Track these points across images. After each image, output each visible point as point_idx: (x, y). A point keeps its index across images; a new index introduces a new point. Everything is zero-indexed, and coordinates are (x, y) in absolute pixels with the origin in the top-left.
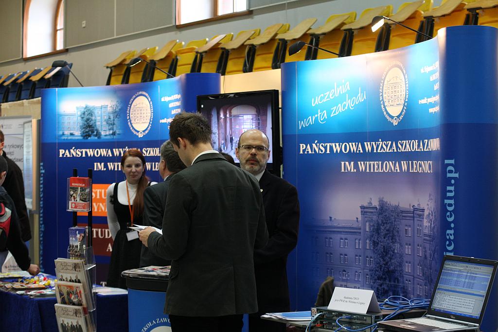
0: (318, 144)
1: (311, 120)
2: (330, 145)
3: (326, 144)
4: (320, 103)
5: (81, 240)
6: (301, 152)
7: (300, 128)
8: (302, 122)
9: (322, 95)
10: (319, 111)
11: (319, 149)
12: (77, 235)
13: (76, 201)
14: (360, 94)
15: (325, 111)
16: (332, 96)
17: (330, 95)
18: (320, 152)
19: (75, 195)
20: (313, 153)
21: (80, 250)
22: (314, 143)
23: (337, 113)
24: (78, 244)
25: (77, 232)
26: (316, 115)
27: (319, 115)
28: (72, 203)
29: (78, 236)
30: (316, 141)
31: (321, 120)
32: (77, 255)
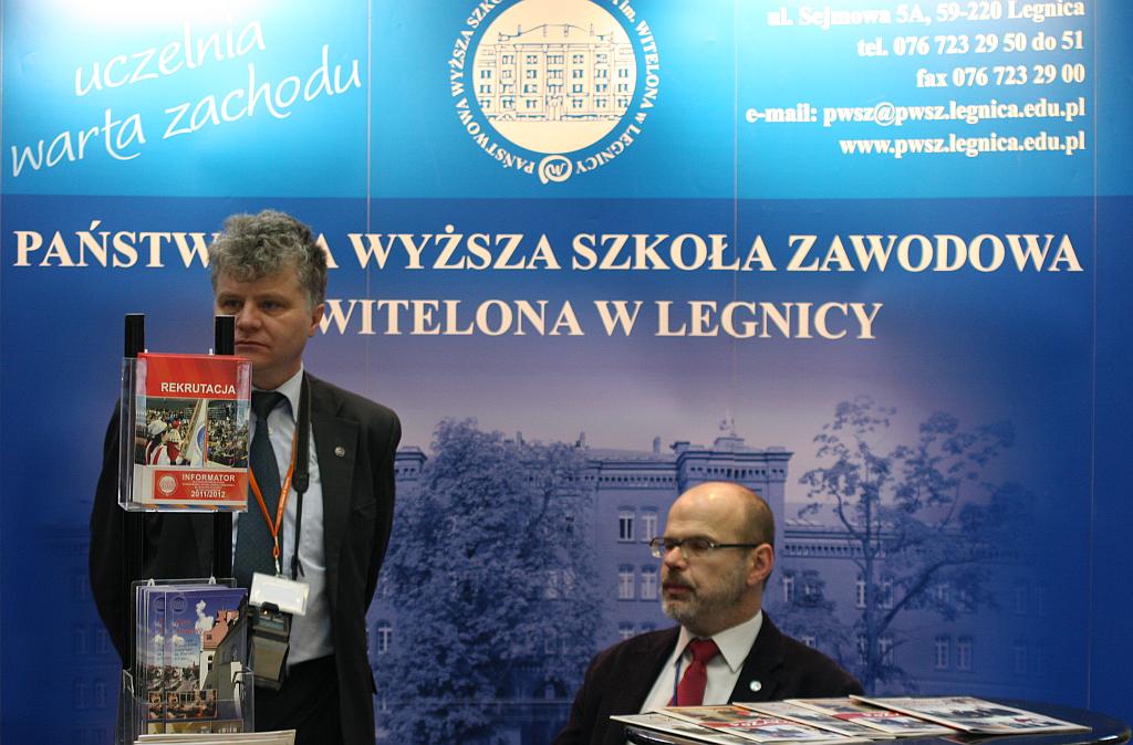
0: (105, 235)
1: (72, 146)
2: (163, 239)
3: (143, 235)
4: (109, 83)
5: (218, 639)
6: (22, 261)
7: (16, 173)
8: (28, 151)
9: (123, 59)
10: (108, 114)
11: (111, 250)
12: (197, 618)
13: (185, 462)
14: (325, 68)
15: (137, 117)
16: (168, 66)
17: (162, 62)
18: (116, 262)
19: (175, 436)
20: (82, 264)
21: (208, 686)
22: (86, 229)
23: (194, 128)
24: (202, 659)
25: (201, 605)
26: (96, 130)
27: (107, 128)
28: (159, 475)
29: (205, 623)
30: (95, 224)
31: (120, 147)
32: (193, 714)
